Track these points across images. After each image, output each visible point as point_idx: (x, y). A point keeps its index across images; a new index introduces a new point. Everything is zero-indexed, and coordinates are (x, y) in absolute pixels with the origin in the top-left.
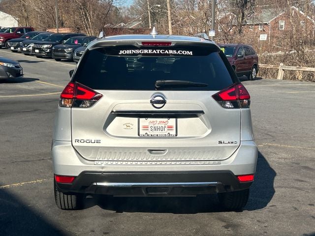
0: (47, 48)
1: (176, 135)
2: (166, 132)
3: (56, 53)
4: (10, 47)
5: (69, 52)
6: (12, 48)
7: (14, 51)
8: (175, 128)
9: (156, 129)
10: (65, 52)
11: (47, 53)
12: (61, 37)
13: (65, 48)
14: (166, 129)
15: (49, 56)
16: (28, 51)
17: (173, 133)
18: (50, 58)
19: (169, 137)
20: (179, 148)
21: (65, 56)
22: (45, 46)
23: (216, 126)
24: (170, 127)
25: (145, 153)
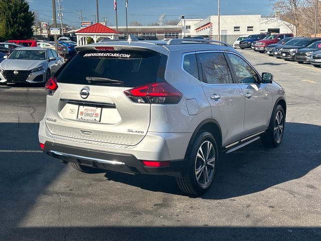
0: (294, 52)
1: (100, 121)
2: (93, 118)
3: (298, 57)
4: (267, 52)
5: (309, 55)
6: (268, 53)
7: (270, 55)
8: (99, 116)
9: (88, 115)
10: (306, 55)
11: (293, 56)
12: (308, 41)
13: (306, 51)
14: (94, 116)
15: (293, 60)
16: (278, 55)
17: (98, 119)
18: (294, 61)
19: (94, 122)
20: (99, 132)
21: (305, 59)
22: (292, 50)
23: (126, 117)
24: (97, 115)
25: (79, 133)
